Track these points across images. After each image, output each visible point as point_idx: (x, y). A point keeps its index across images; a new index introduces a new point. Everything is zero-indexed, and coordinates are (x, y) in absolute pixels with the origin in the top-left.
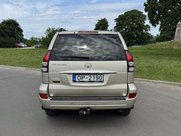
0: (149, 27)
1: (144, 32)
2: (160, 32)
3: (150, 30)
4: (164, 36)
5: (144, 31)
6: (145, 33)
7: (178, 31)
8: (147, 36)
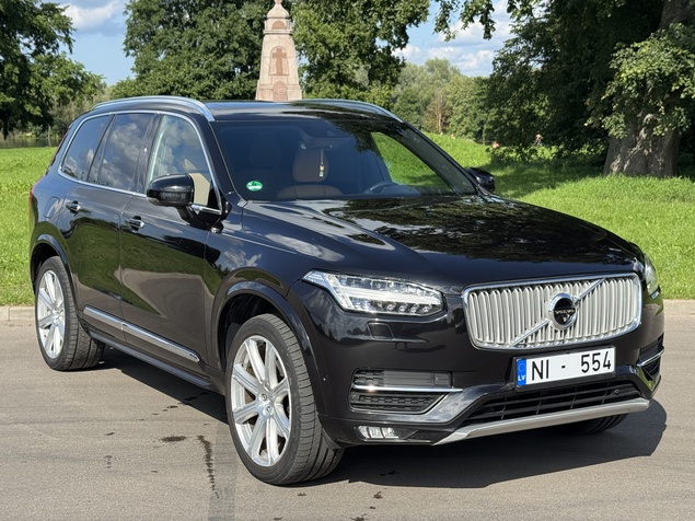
7: (274, 55)
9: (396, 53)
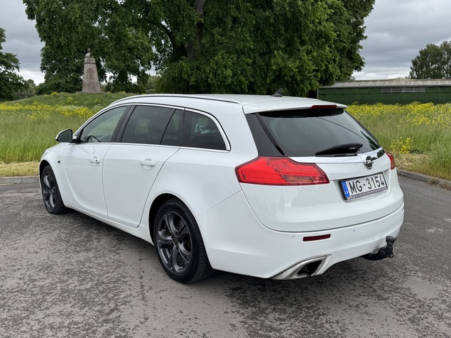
0: (16, 61)
1: (4, 72)
2: (44, 74)
3: (18, 68)
4: (56, 84)
5: (3, 70)
6: (6, 75)
7: (88, 71)
8: (12, 83)
9: (147, 72)
